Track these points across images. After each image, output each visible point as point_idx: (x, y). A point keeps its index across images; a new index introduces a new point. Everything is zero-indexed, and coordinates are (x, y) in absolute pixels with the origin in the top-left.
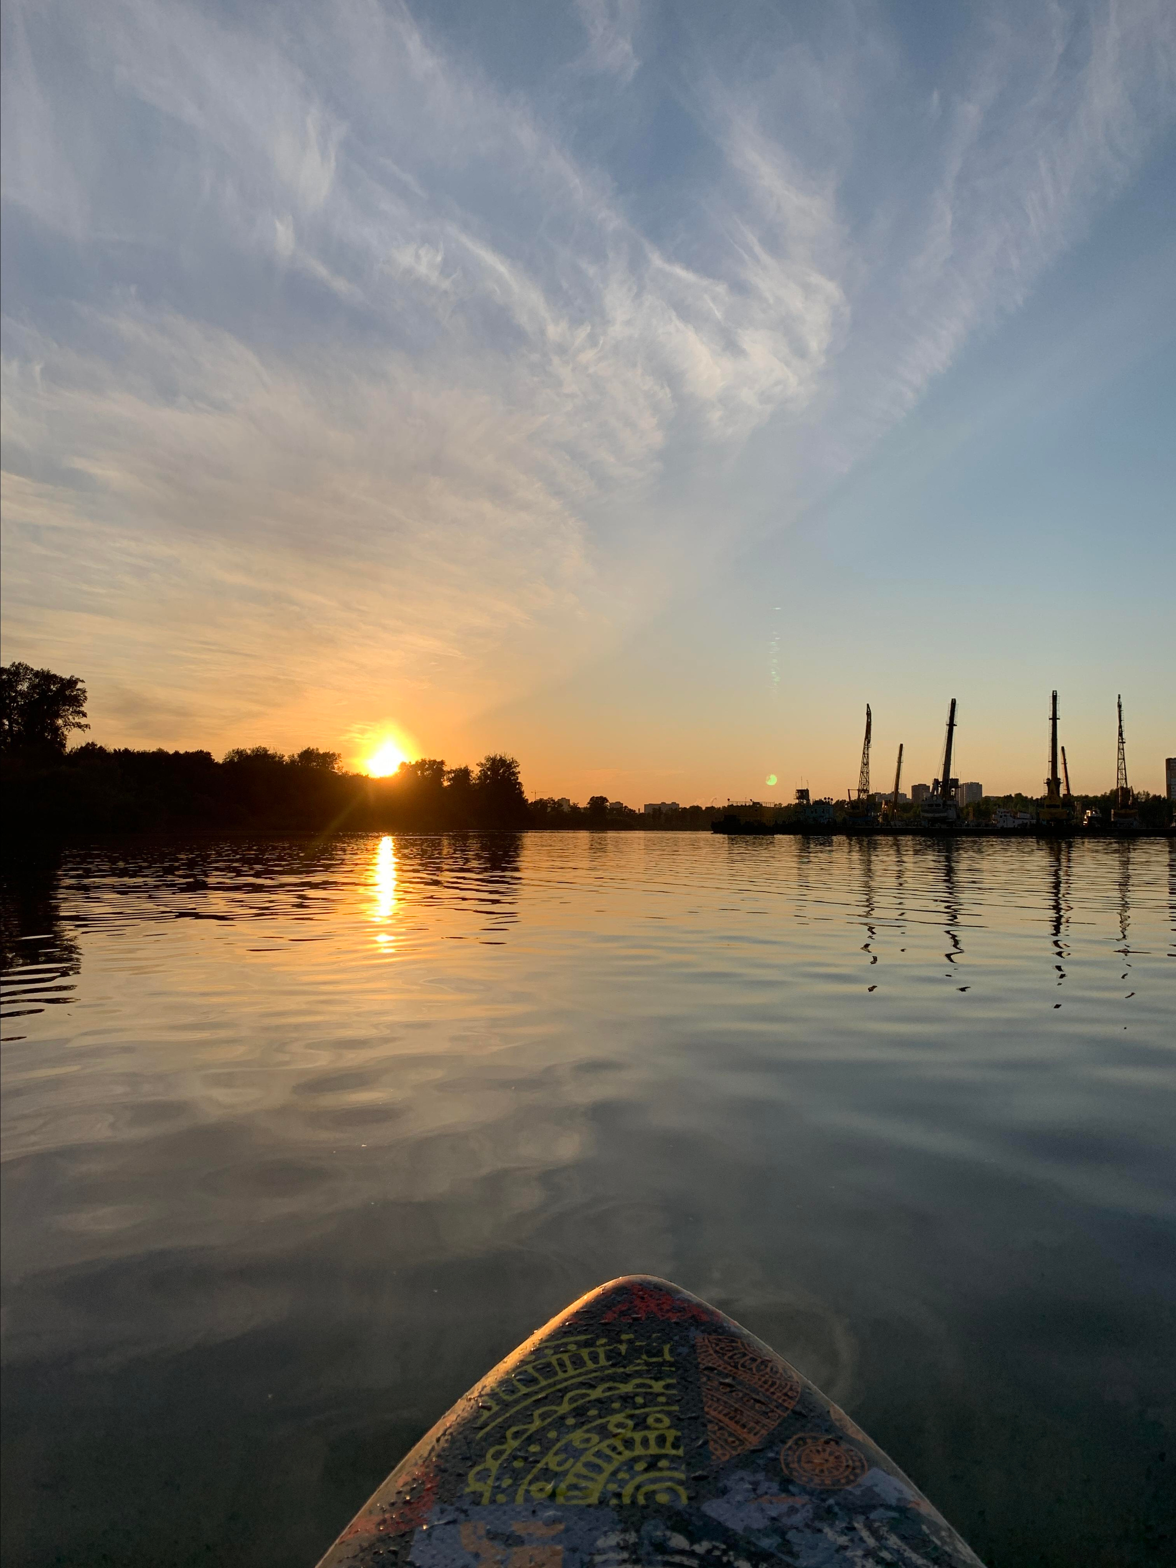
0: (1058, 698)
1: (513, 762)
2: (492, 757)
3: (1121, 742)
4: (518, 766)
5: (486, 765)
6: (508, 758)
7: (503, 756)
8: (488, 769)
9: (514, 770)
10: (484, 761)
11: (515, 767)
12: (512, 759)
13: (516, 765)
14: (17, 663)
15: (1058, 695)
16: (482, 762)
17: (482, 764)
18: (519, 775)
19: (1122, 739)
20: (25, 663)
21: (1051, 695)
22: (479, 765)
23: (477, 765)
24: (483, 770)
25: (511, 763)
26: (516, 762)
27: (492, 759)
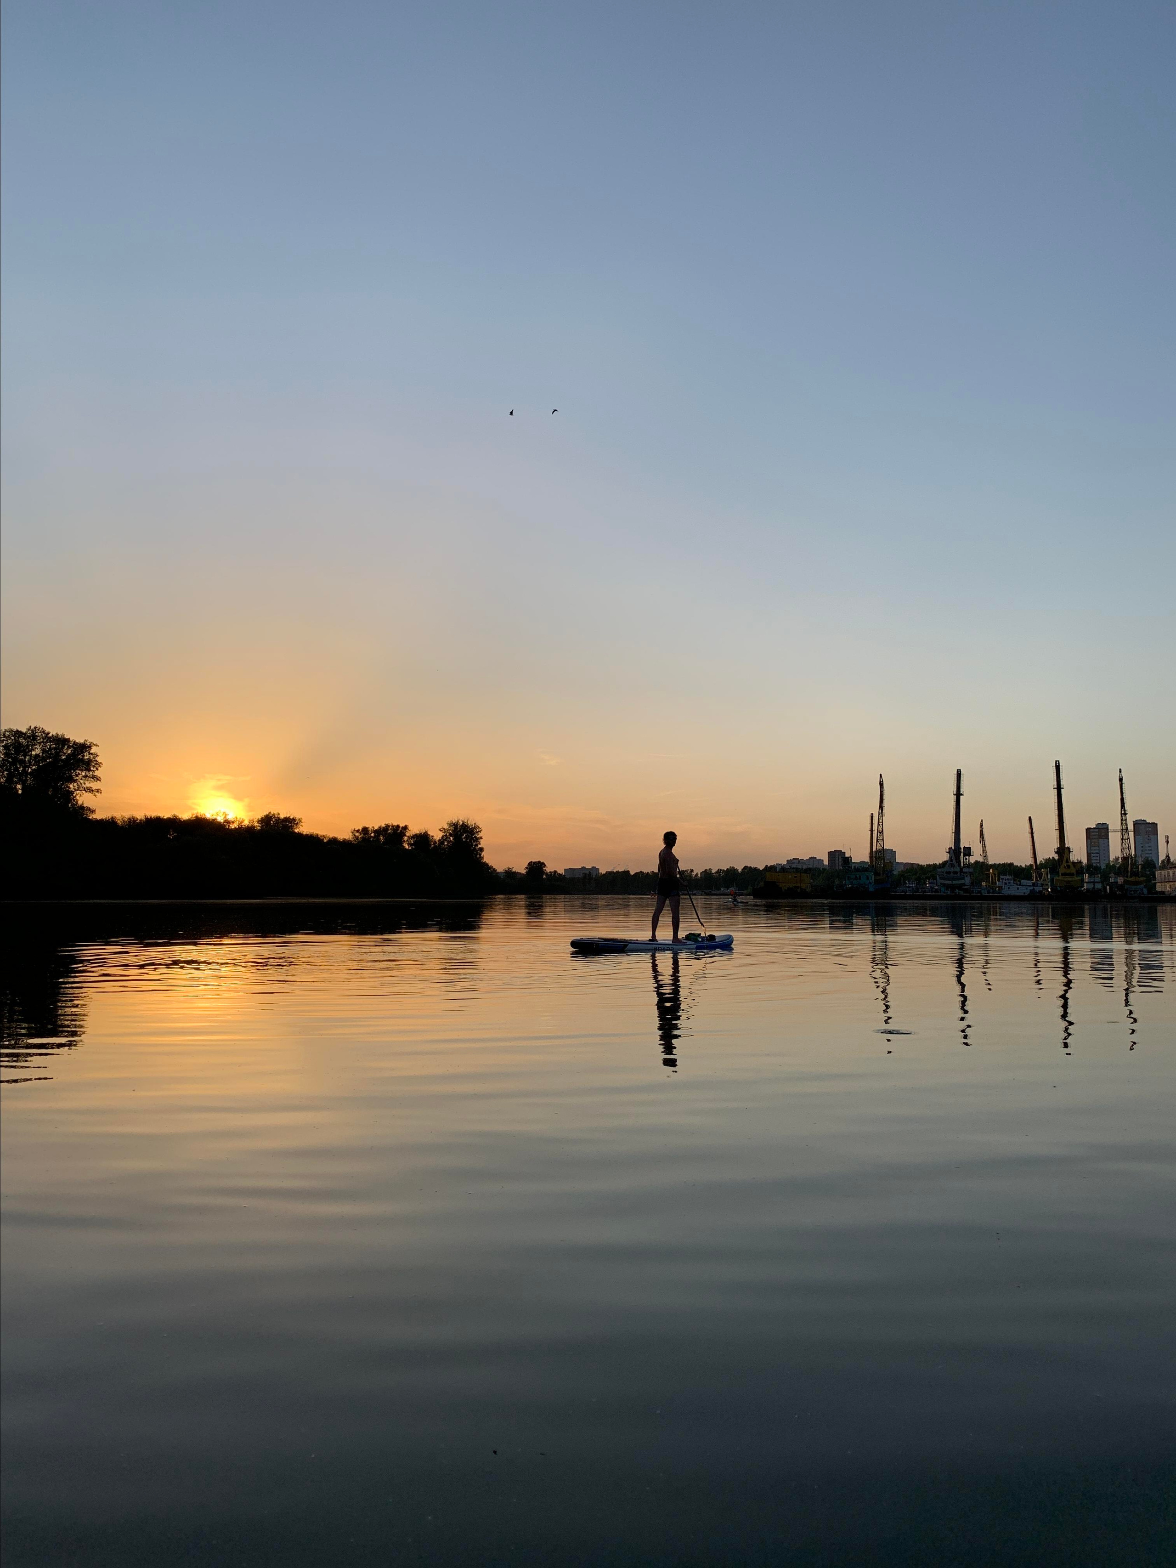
0: (1060, 767)
1: (475, 828)
2: (454, 822)
3: (1123, 814)
4: (480, 831)
5: (448, 830)
6: (471, 823)
7: (466, 821)
8: (451, 835)
9: (476, 835)
10: (446, 827)
11: (477, 832)
12: (475, 824)
13: (478, 830)
14: (33, 727)
15: (1060, 765)
16: (444, 827)
17: (444, 829)
18: (481, 840)
19: (1125, 810)
20: (41, 727)
21: (1054, 765)
22: (441, 831)
23: (440, 830)
24: (446, 835)
25: (474, 828)
26: (479, 827)
27: (454, 824)
